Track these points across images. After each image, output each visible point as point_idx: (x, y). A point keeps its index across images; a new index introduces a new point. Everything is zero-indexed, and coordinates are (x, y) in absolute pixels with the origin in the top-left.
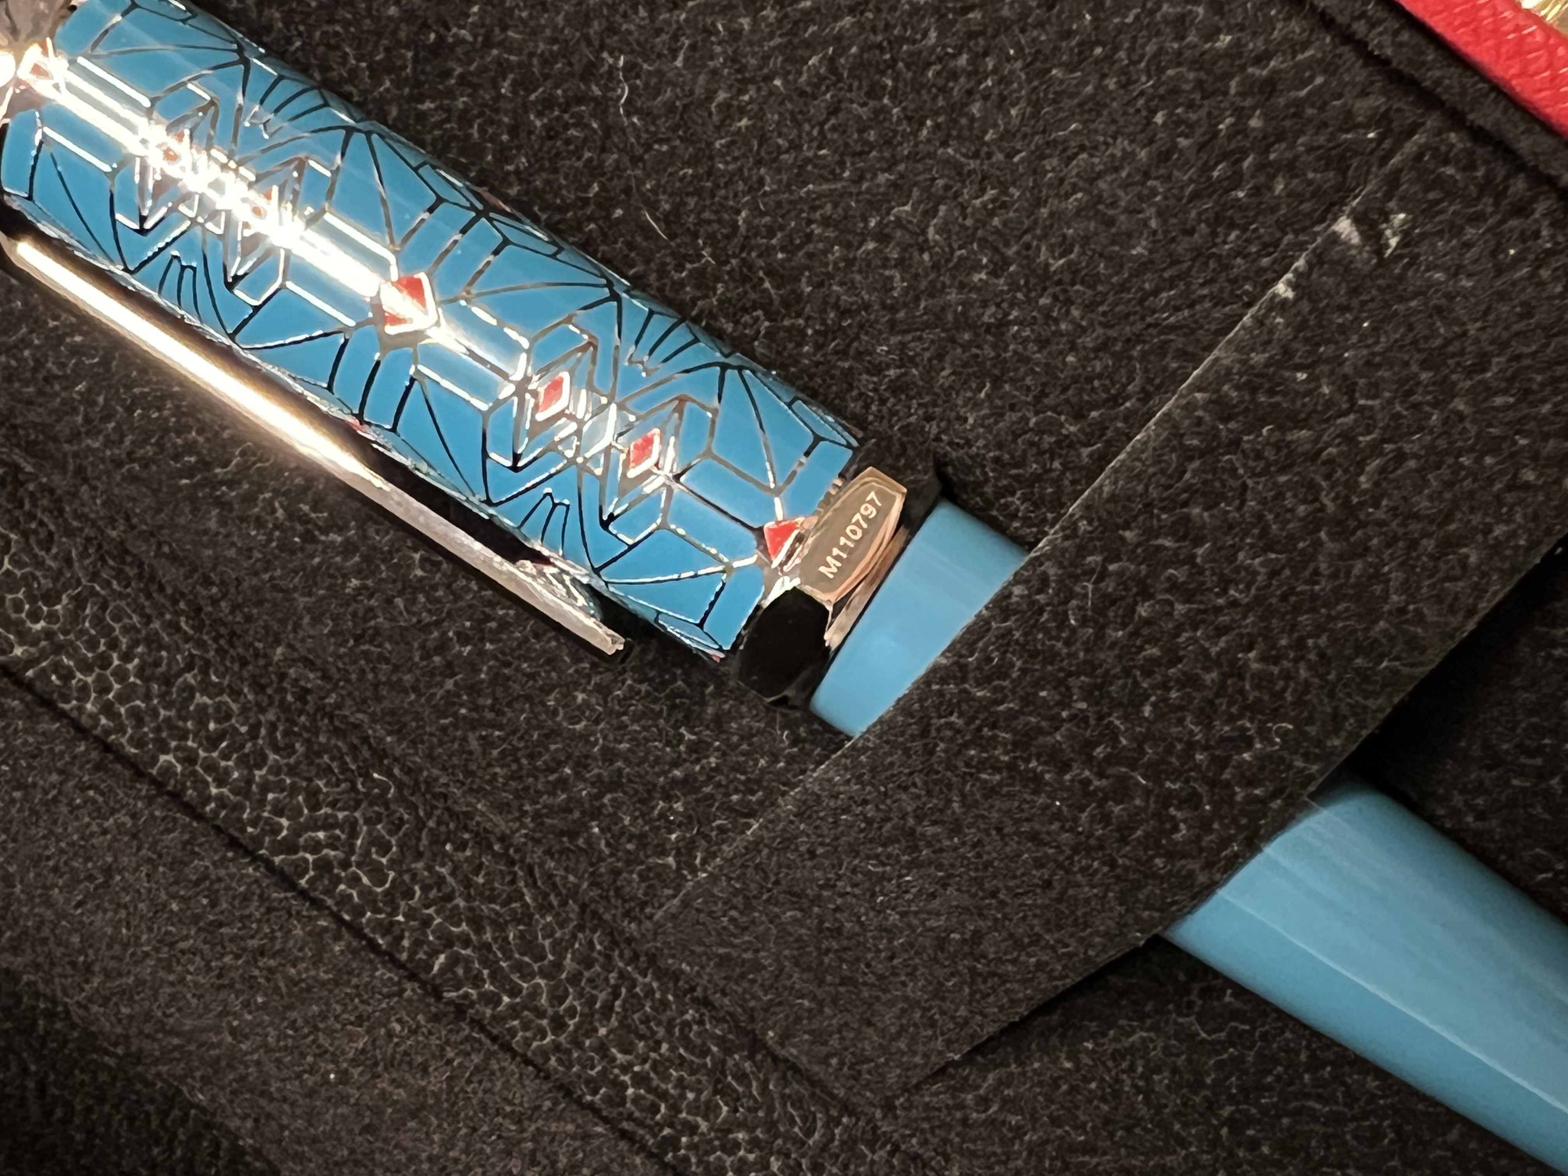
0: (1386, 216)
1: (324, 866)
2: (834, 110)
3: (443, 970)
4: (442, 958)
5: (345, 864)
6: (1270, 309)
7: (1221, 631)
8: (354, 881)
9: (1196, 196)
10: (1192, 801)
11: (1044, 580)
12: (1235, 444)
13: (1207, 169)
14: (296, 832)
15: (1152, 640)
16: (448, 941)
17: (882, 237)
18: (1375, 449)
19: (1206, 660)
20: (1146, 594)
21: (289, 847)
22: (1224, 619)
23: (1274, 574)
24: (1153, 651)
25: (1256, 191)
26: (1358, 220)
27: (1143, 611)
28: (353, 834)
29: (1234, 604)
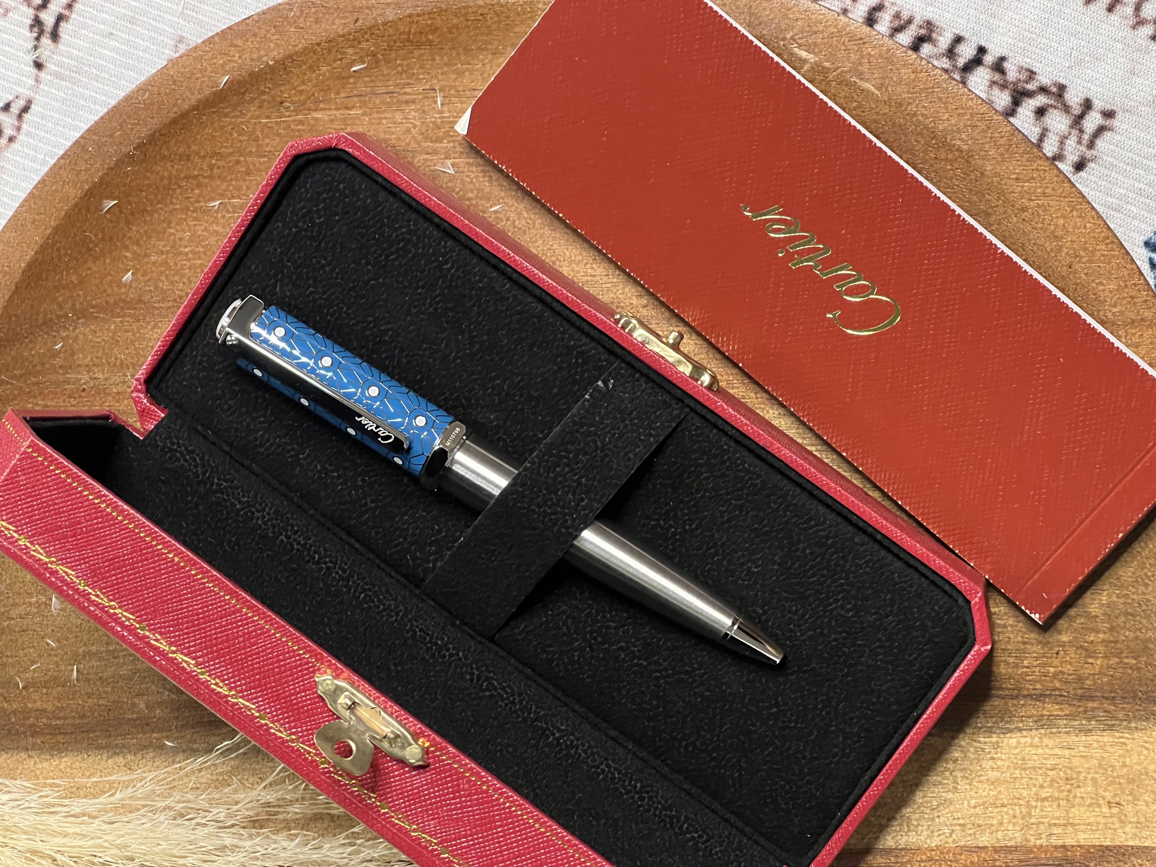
0: (609, 381)
1: (328, 568)
2: (481, 358)
3: (363, 598)
4: (363, 595)
5: (335, 568)
6: (584, 401)
7: (576, 474)
8: (337, 573)
9: (568, 378)
10: (571, 515)
11: (535, 462)
12: (577, 431)
13: (570, 371)
14: (320, 558)
15: (561, 476)
16: (364, 590)
17: (493, 388)
18: (609, 432)
19: (573, 481)
20: (559, 466)
21: (318, 563)
22: (577, 471)
23: (588, 460)
24: (560, 479)
25: (581, 376)
26: (603, 382)
27: (558, 469)
28: (337, 560)
29: (578, 468)
